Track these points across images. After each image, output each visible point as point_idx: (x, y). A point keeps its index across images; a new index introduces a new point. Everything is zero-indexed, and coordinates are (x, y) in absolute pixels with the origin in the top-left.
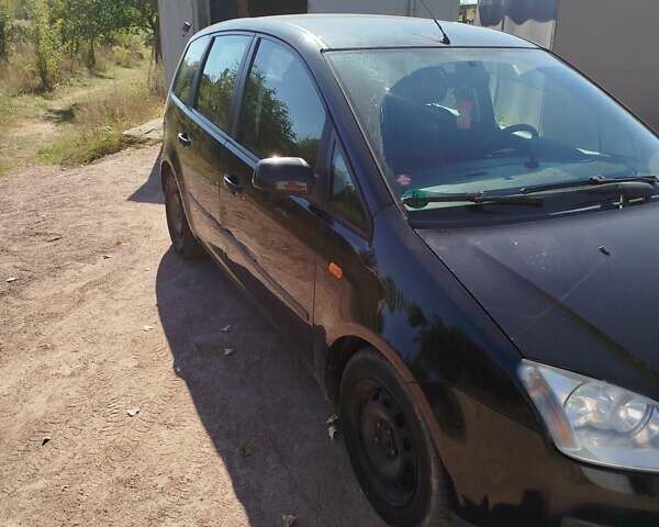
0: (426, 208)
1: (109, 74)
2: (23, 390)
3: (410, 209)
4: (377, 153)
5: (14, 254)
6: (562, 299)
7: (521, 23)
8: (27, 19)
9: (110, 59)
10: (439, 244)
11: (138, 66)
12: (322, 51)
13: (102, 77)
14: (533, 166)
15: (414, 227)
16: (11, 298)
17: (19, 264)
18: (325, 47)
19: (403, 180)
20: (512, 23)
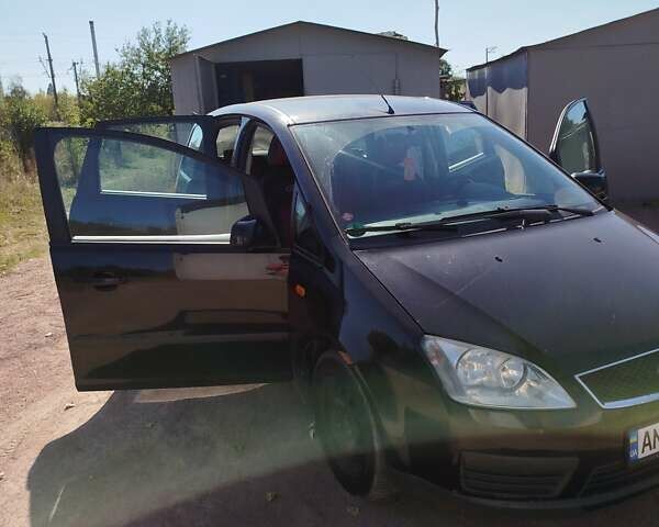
0: (364, 236)
1: (133, 164)
2: (59, 415)
3: (351, 237)
4: (327, 198)
5: (50, 315)
6: (457, 293)
7: (501, 92)
8: (60, 120)
9: (136, 151)
10: (371, 261)
11: (163, 156)
12: (289, 125)
13: (128, 167)
14: (463, 204)
15: (352, 249)
16: (47, 349)
17: (54, 322)
18: (291, 123)
19: (347, 217)
20: (495, 93)
